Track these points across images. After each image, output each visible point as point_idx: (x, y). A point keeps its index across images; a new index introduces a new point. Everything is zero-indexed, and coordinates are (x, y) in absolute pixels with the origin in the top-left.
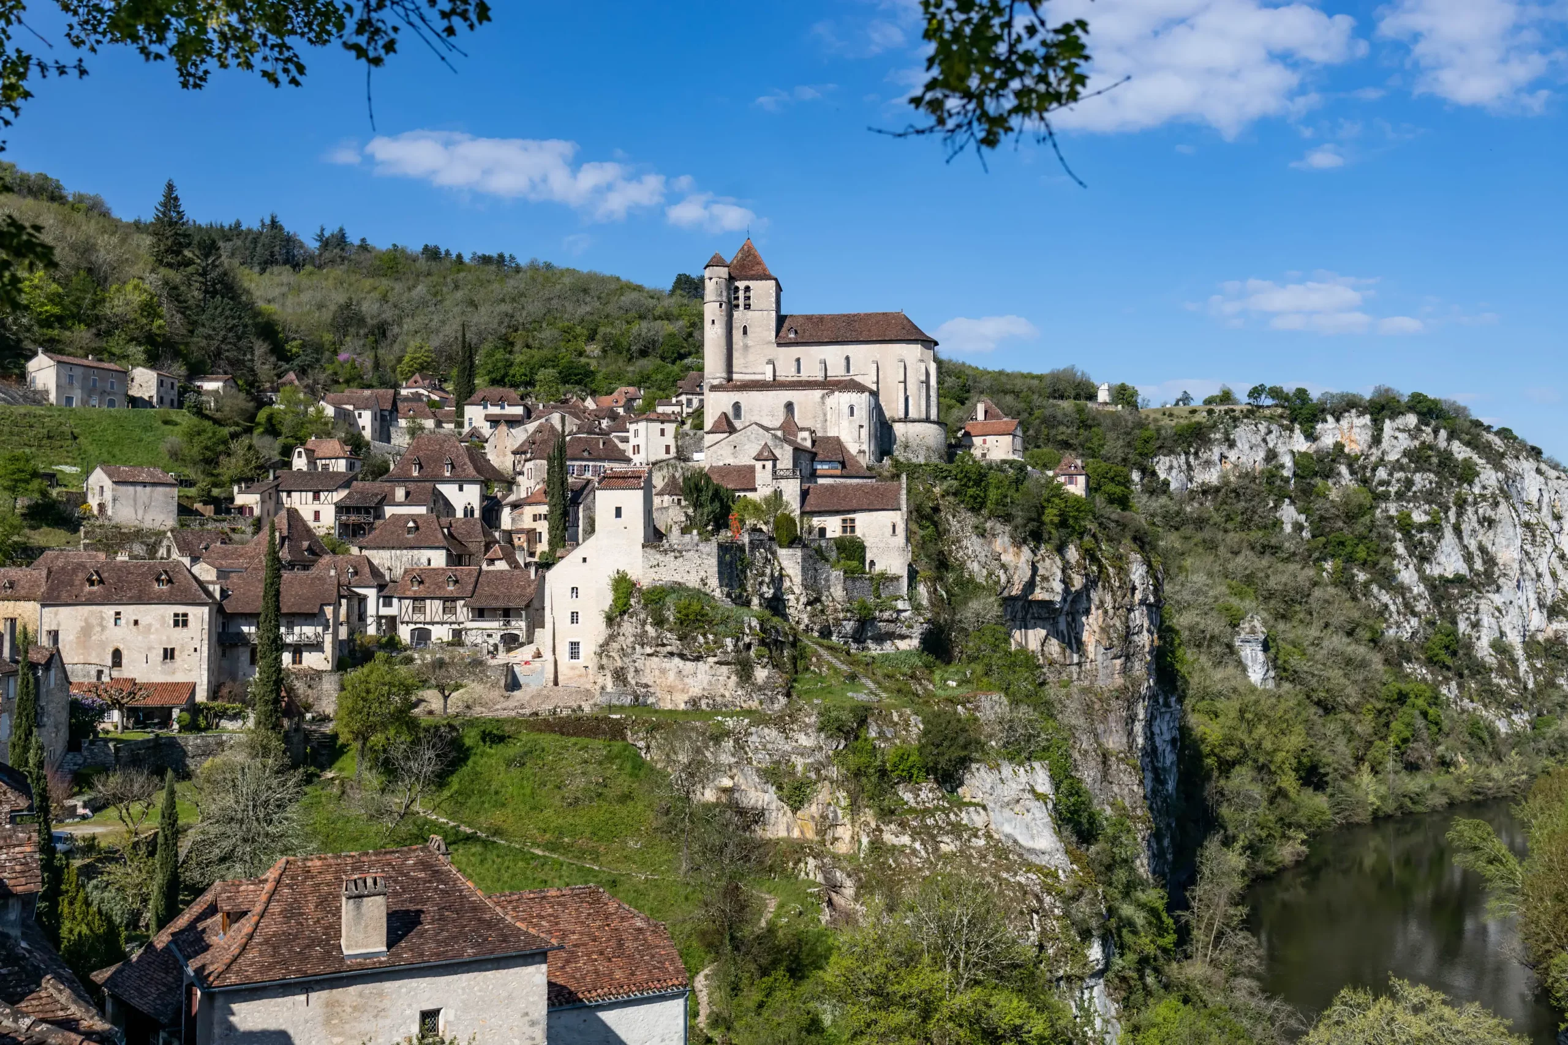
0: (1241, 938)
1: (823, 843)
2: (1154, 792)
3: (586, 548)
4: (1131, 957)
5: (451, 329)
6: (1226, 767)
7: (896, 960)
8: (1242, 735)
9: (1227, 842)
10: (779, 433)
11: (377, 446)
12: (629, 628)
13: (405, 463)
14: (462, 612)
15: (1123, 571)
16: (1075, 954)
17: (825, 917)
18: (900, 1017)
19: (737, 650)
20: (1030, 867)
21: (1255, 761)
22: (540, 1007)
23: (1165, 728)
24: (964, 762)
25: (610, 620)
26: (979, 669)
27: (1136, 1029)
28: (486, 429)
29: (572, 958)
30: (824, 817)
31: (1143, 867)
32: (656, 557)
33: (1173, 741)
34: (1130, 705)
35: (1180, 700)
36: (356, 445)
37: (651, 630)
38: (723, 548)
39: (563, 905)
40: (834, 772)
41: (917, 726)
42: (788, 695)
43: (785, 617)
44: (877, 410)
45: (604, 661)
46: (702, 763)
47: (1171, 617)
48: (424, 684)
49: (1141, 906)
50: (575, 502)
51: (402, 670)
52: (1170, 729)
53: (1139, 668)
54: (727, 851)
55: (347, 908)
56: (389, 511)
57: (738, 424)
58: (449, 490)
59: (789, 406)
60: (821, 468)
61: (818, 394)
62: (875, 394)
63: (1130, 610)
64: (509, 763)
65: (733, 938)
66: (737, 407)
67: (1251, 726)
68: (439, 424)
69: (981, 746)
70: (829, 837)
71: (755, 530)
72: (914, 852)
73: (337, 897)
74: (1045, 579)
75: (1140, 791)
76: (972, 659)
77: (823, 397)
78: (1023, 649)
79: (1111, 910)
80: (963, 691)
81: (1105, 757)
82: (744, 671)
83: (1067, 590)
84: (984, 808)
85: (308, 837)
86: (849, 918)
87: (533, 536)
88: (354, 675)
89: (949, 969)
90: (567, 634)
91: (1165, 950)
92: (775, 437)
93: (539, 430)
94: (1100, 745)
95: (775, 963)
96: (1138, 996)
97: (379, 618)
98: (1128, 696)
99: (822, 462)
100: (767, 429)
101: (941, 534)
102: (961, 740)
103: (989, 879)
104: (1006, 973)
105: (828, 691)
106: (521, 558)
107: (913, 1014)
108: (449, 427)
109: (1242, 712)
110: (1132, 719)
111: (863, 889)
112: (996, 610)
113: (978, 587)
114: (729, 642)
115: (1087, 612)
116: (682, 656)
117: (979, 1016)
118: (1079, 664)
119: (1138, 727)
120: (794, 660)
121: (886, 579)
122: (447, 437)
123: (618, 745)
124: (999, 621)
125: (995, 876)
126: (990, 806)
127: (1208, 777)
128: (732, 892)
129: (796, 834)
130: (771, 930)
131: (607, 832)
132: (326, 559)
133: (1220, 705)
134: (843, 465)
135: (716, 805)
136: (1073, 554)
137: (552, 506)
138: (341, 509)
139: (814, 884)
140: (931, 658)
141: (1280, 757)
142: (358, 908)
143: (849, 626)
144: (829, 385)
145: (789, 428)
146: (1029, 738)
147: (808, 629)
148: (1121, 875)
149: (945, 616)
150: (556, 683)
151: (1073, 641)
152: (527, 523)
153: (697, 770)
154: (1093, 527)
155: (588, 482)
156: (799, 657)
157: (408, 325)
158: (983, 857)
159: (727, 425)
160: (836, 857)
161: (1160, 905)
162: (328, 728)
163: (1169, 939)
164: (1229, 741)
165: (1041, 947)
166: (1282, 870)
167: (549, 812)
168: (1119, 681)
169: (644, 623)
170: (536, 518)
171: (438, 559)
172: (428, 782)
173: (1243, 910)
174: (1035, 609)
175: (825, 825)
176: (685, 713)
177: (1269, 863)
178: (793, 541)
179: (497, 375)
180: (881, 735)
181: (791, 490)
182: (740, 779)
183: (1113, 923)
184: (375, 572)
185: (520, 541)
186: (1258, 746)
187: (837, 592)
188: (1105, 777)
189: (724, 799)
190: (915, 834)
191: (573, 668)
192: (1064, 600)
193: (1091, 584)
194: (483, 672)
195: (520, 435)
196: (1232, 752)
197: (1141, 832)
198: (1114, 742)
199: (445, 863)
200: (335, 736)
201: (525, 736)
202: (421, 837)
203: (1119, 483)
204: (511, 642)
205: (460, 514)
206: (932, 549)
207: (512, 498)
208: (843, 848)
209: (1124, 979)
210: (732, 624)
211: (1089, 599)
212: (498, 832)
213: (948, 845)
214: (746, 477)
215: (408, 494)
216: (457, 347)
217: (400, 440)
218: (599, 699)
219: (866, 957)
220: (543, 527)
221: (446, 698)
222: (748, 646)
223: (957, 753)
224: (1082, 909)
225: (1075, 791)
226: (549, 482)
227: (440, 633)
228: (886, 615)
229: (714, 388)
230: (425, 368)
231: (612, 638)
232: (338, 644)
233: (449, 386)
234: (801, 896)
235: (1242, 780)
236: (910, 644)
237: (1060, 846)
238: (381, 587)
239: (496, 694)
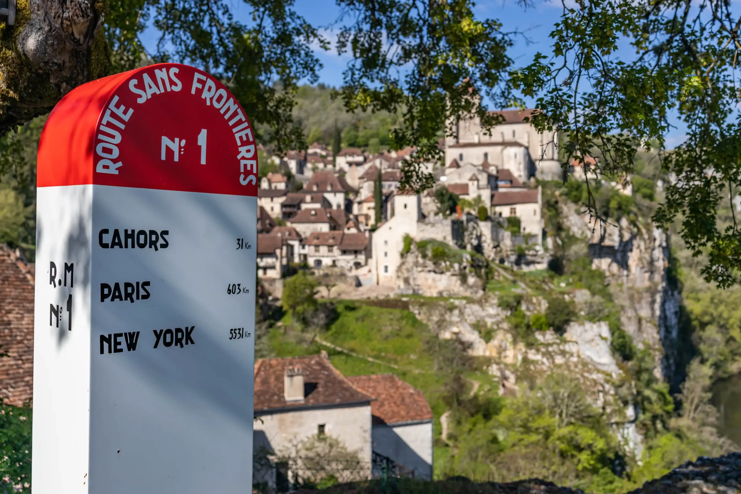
0: (709, 408)
1: (500, 358)
2: (666, 337)
3: (392, 222)
4: (648, 415)
5: (330, 122)
6: (703, 325)
7: (534, 412)
8: (712, 310)
9: (703, 362)
10: (481, 168)
11: (298, 177)
12: (410, 259)
13: (310, 186)
14: (336, 251)
15: (649, 231)
16: (620, 412)
17: (501, 391)
18: (534, 438)
19: (460, 269)
20: (599, 371)
21: (719, 323)
22: (368, 425)
23: (671, 306)
24: (567, 322)
25: (402, 255)
26: (576, 277)
27: (650, 448)
28: (346, 168)
29: (382, 405)
30: (500, 346)
31: (658, 373)
32: (423, 227)
33: (676, 313)
34: (653, 295)
35: (680, 293)
36: (289, 176)
37: (420, 260)
38: (454, 223)
39: (378, 382)
40: (505, 325)
41: (544, 305)
42: (484, 289)
43: (482, 254)
44: (528, 155)
45: (400, 274)
46: (444, 321)
47: (675, 253)
48: (320, 284)
49: (655, 391)
50: (386, 201)
51: (310, 278)
52: (674, 307)
53: (657, 277)
54: (455, 362)
55: (287, 380)
56: (304, 206)
57: (461, 163)
58: (329, 196)
59: (486, 155)
60: (501, 183)
61: (499, 148)
62: (527, 148)
63: (653, 249)
64: (357, 320)
65: (458, 400)
66: (461, 156)
67: (717, 306)
68: (325, 166)
69: (575, 314)
70: (503, 354)
71: (469, 214)
72: (543, 363)
73: (283, 376)
74: (610, 235)
75: (657, 337)
76: (573, 273)
77: (502, 150)
78: (599, 268)
79: (639, 393)
80: (569, 289)
81: (640, 320)
82: (463, 278)
83: (621, 241)
84: (577, 343)
85: (271, 351)
86: (512, 393)
87: (367, 217)
88: (290, 280)
89: (557, 417)
90: (383, 262)
91: (668, 413)
92: (479, 170)
93: (370, 168)
94: (637, 315)
95: (477, 412)
96: (652, 433)
97: (300, 255)
98: (652, 291)
99: (502, 180)
100: (475, 166)
101: (558, 213)
102: (566, 311)
103: (578, 376)
104: (585, 419)
105: (502, 288)
106: (362, 227)
107: (540, 437)
108: (330, 167)
109: (712, 299)
110: (653, 302)
111: (518, 379)
112: (585, 250)
113: (577, 239)
114: (456, 266)
115: (631, 250)
116: (435, 272)
117: (572, 439)
118: (627, 276)
119: (657, 306)
120: (487, 274)
121: (530, 236)
122: (329, 173)
123: (406, 312)
124: (587, 255)
125: (582, 376)
126: (580, 342)
127: (694, 330)
128: (457, 379)
129: (487, 354)
130: (476, 397)
131: (401, 351)
132: (277, 228)
133: (701, 295)
134: (511, 182)
135: (451, 340)
136: (624, 222)
137: (376, 203)
138: (283, 206)
139: (495, 376)
140: (552, 273)
141: (731, 321)
142: (292, 381)
143: (513, 258)
144: (505, 144)
145: (485, 165)
146: (600, 311)
147: (494, 260)
148: (645, 376)
149: (559, 254)
150: (378, 283)
151: (624, 264)
152: (365, 211)
153: (442, 324)
154: (634, 209)
155: (392, 192)
156: (490, 272)
157: (312, 120)
158: (576, 366)
159: (456, 164)
160: (506, 365)
161: (665, 391)
162: (279, 304)
163: (670, 407)
164: (705, 313)
165: (604, 408)
166: (731, 376)
167: (375, 342)
168: (647, 284)
169: (417, 257)
170: (369, 208)
171: (324, 228)
172: (322, 328)
173: (709, 395)
174: (605, 250)
175: (501, 350)
176: (437, 298)
177: (725, 372)
178: (487, 218)
179: (351, 142)
180: (528, 309)
181: (486, 194)
182: (462, 329)
183: (639, 398)
184: (298, 234)
185: (362, 219)
186: (720, 316)
187: (507, 242)
188: (640, 329)
189: (454, 337)
190: (544, 355)
191: (386, 277)
192: (620, 245)
193: (633, 237)
194: (346, 279)
195: (361, 170)
196: (707, 319)
197: (658, 356)
198: (645, 313)
199: (328, 364)
200: (281, 308)
201: (365, 308)
202: (318, 352)
203: (649, 188)
204: (358, 265)
205: (335, 207)
206: (554, 221)
207: (358, 199)
208: (509, 360)
209: (645, 425)
210: (458, 258)
211: (632, 245)
212: (353, 350)
213: (559, 360)
214: (465, 188)
215: (312, 198)
216: (333, 130)
217: (308, 173)
218: (398, 292)
219: (518, 410)
220: (372, 213)
221: (329, 290)
222: (465, 268)
223: (564, 318)
224: (624, 391)
225: (622, 335)
226: (375, 192)
227: (327, 261)
228: (531, 252)
229: (450, 147)
230: (320, 140)
231: (403, 264)
232: (282, 266)
233: (330, 148)
234: (490, 382)
235: (711, 332)
236: (543, 266)
237: (614, 361)
238: (301, 241)
239: (351, 289)
